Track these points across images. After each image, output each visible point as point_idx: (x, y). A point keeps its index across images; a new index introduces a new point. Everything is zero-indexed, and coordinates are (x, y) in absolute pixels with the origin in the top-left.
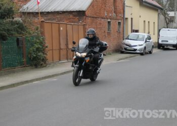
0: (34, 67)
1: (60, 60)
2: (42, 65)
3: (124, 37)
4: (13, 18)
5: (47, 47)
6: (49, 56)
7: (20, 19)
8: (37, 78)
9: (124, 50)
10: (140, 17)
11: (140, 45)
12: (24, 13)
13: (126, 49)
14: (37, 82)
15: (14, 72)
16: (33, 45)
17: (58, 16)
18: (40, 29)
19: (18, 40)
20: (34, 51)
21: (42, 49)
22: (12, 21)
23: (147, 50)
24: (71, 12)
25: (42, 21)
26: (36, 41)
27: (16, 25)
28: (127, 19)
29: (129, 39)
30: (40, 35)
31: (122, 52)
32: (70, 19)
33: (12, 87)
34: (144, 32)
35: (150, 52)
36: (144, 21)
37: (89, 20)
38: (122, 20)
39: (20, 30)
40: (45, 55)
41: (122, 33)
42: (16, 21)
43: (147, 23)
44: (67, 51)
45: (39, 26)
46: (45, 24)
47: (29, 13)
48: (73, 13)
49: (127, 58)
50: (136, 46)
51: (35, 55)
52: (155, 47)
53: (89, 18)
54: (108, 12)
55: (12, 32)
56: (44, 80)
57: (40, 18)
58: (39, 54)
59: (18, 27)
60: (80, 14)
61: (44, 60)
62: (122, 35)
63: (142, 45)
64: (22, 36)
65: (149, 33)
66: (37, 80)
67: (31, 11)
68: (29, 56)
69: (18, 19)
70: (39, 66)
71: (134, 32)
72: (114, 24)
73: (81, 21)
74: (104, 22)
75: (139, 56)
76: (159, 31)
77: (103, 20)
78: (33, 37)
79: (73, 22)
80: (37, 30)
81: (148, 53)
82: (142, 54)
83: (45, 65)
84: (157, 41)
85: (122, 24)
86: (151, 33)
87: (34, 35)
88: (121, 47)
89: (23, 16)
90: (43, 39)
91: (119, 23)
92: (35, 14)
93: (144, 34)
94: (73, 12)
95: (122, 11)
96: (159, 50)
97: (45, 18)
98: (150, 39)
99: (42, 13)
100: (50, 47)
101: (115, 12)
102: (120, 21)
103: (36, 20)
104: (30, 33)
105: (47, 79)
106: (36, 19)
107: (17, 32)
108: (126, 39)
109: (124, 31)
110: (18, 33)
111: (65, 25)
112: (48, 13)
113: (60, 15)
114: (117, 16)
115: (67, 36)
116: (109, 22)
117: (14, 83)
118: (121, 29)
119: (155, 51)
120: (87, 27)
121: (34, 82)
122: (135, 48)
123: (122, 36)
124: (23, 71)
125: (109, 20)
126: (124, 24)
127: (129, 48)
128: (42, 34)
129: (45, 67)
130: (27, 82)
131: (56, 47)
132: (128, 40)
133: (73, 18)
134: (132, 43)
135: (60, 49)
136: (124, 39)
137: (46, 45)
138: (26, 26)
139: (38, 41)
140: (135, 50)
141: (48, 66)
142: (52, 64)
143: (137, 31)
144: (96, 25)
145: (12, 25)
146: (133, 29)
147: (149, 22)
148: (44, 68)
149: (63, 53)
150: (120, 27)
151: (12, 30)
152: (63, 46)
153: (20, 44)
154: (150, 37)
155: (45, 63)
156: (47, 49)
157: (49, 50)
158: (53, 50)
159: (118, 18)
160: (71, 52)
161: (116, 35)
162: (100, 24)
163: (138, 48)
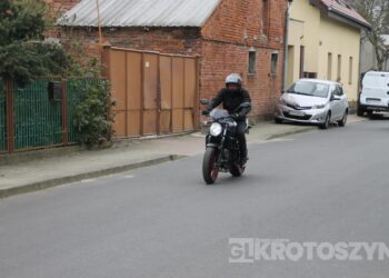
0: (83, 145)
1: (141, 134)
2: (101, 142)
3: (283, 87)
4: (42, 38)
5: (113, 104)
6: (117, 123)
7: (57, 41)
8: (89, 171)
9: (282, 117)
10: (321, 43)
11: (318, 107)
12: (66, 28)
13: (286, 114)
14: (90, 180)
15: (40, 157)
17: (140, 37)
19: (51, 86)
20: (85, 113)
21: (103, 108)
22: (39, 45)
23: (334, 118)
24: (169, 29)
25: (105, 47)
26: (90, 91)
27: (49, 53)
28: (291, 47)
29: (293, 92)
30: (100, 77)
31: (279, 121)
32: (167, 43)
33: (35, 190)
34: (329, 79)
35: (341, 124)
36: (330, 54)
37: (208, 48)
38: (280, 49)
39: (57, 66)
40: (109, 123)
41: (279, 78)
42: (49, 45)
43: (335, 58)
44: (158, 115)
45: (98, 57)
46: (112, 53)
47: (77, 29)
48: (175, 32)
49: (288, 134)
50: (309, 108)
51: (87, 122)
52: (352, 113)
53: (209, 44)
54: (251, 31)
55: (39, 68)
56: (105, 177)
57: (100, 39)
58: (97, 119)
59: (53, 58)
60: (189, 33)
61: (107, 133)
62: (279, 83)
63: (323, 106)
64: (60, 79)
65: (338, 80)
66: (91, 175)
67: (81, 24)
68: (75, 121)
69: (52, 40)
70: (96, 146)
71: (305, 77)
72: (263, 57)
73: (190, 50)
74: (242, 53)
75: (316, 131)
76: (362, 76)
77: (238, 48)
78: (84, 81)
79: (172, 51)
80: (94, 64)
81: (335, 125)
82: (321, 126)
83: (108, 143)
84: (356, 99)
85: (280, 57)
86: (345, 80)
87: (86, 76)
88: (277, 110)
89: (64, 35)
90: (106, 86)
91: (274, 56)
92: (91, 31)
93: (328, 82)
94: (175, 28)
95: (281, 30)
96: (361, 119)
97: (112, 40)
98: (341, 93)
99: (105, 29)
100: (120, 105)
101: (265, 32)
102: (276, 52)
103: (92, 44)
104: (78, 73)
105: (111, 176)
106: (93, 42)
107: (51, 68)
108: (288, 92)
109: (283, 75)
110: (52, 72)
111: (154, 58)
112: (119, 29)
113: (145, 35)
114: (270, 40)
115: (158, 80)
116: (252, 54)
117: (39, 180)
118: (278, 70)
119: (352, 120)
120: (203, 62)
121: (83, 181)
122: (308, 112)
123: (279, 85)
124: (60, 155)
125: (252, 49)
126: (284, 60)
127: (293, 112)
128: (103, 75)
129: (109, 147)
130: (68, 179)
131: (133, 104)
132: (293, 95)
133: (173, 43)
134: (301, 101)
135: (143, 110)
136: (283, 92)
137: (113, 99)
138: (69, 58)
139: (95, 90)
140: (308, 117)
141: (114, 145)
142: (124, 143)
143: (312, 75)
144: (223, 60)
145: (39, 52)
146: (305, 70)
147: (339, 56)
148: (106, 150)
149: (149, 117)
150: (275, 64)
151: (39, 65)
152: (149, 103)
153: (55, 96)
154: (341, 89)
155: (109, 140)
156: (113, 108)
157: (118, 112)
158: (126, 110)
159: (273, 44)
160: (165, 118)
161: (267, 82)
162: (233, 56)
163: (313, 112)
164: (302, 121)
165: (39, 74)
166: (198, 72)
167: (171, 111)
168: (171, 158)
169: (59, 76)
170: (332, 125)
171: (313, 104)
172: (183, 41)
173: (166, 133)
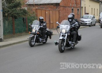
3: (80, 17)
4: (21, 7)
7: (26, 8)
10: (90, 6)
11: (89, 21)
13: (81, 23)
15: (21, 35)
17: (45, 6)
18: (35, 13)
19: (23, 18)
23: (93, 24)
28: (82, 7)
29: (83, 18)
30: (35, 16)
32: (52, 7)
34: (92, 14)
35: (94, 25)
36: (92, 8)
37: (62, 8)
38: (79, 8)
39: (24, 14)
41: (79, 15)
43: (93, 9)
44: (50, 25)
45: (35, 11)
46: (38, 10)
52: (97, 22)
54: (72, 4)
55: (20, 15)
59: (23, 12)
63: (90, 21)
64: (25, 17)
65: (94, 15)
67: (32, 4)
69: (23, 8)
71: (86, 14)
72: (75, 10)
73: (57, 9)
75: (88, 27)
76: (100, 13)
77: (69, 8)
78: (31, 17)
79: (53, 9)
80: (34, 13)
81: (93, 25)
82: (90, 26)
84: (98, 19)
85: (79, 10)
89: (28, 6)
91: (78, 10)
94: (53, 4)
95: (80, 3)
98: (94, 18)
99: (36, 5)
101: (76, 4)
102: (78, 9)
104: (30, 15)
109: (80, 14)
110: (23, 15)
111: (49, 11)
112: (41, 4)
113: (47, 6)
115: (50, 16)
118: (79, 13)
120: (61, 12)
122: (86, 22)
123: (79, 16)
124: (26, 35)
125: (73, 8)
126: (81, 10)
127: (83, 23)
134: (85, 20)
139: (34, 19)
140: (86, 24)
143: (88, 14)
144: (65, 11)
145: (20, 11)
146: (86, 12)
151: (20, 14)
152: (47, 22)
153: (24, 21)
159: (78, 7)
161: (77, 16)
162: (68, 10)
163: (88, 23)
164: (85, 25)
165: (20, 16)
167: (53, 23)
170: (92, 25)
171: (87, 20)
172: (56, 7)
173: (52, 29)
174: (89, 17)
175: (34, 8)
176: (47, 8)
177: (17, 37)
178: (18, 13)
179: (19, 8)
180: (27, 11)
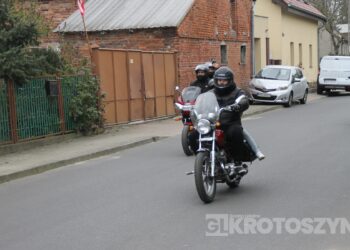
0: (79, 134)
1: (130, 120)
2: (94, 129)
3: (252, 74)
4: (38, 44)
6: (108, 112)
7: (56, 46)
9: (252, 99)
10: (283, 35)
11: (282, 89)
13: (255, 96)
15: (41, 145)
16: (76, 94)
17: (126, 39)
18: (89, 62)
19: (47, 83)
20: (79, 105)
21: (95, 100)
22: (37, 50)
23: (296, 98)
24: (150, 30)
25: (93, 49)
26: (83, 86)
28: (257, 39)
29: (261, 78)
30: (91, 74)
32: (149, 42)
33: (34, 173)
34: (292, 65)
35: (302, 102)
36: (292, 43)
37: (184, 44)
38: (247, 42)
39: (51, 67)
40: (100, 112)
41: (248, 66)
42: (44, 50)
43: (296, 47)
44: (144, 103)
45: (88, 57)
46: (100, 53)
48: (155, 32)
49: (257, 113)
50: (274, 90)
51: (81, 113)
52: (313, 92)
53: (185, 41)
54: (222, 28)
58: (90, 110)
60: (168, 32)
61: (99, 121)
63: (286, 88)
64: (55, 78)
65: (300, 65)
66: (83, 158)
67: (76, 30)
68: (70, 113)
69: (44, 45)
70: (90, 133)
71: (271, 64)
72: (233, 50)
73: (169, 47)
74: (214, 47)
75: (281, 109)
76: (320, 60)
77: (210, 43)
78: (76, 78)
79: (154, 48)
80: (85, 64)
81: (297, 103)
82: (286, 105)
83: (101, 130)
84: (315, 80)
85: (248, 48)
86: (306, 64)
87: (79, 74)
88: (247, 94)
90: (95, 81)
91: (243, 48)
92: (80, 35)
93: (289, 68)
94: (155, 29)
95: (248, 25)
96: (320, 97)
97: (103, 42)
98: (301, 76)
99: (91, 33)
100: (108, 96)
101: (234, 28)
102: (244, 44)
104: (71, 72)
105: (102, 157)
106: (86, 45)
107: (47, 69)
108: (256, 77)
109: (251, 63)
110: (48, 72)
111: (138, 55)
112: (108, 32)
113: (130, 36)
114: (238, 34)
115: (142, 74)
116: (223, 47)
117: (37, 165)
118: (247, 59)
119: (312, 98)
120: (181, 56)
121: (77, 164)
122: (273, 93)
123: (248, 72)
124: (58, 142)
125: (223, 43)
126: (252, 49)
127: (261, 94)
128: (93, 72)
129: (101, 133)
130: (62, 163)
131: (121, 95)
132: (261, 80)
133: (154, 41)
134: (267, 84)
136: (252, 78)
137: (103, 93)
138: (62, 59)
139: (86, 85)
140: (273, 98)
141: (107, 131)
142: (116, 129)
143: (277, 62)
144: (198, 54)
145: (36, 56)
146: (271, 57)
147: (300, 45)
148: (99, 136)
149: (136, 106)
150: (244, 55)
151: (33, 67)
152: (135, 94)
153: (51, 92)
154: (301, 73)
155: (101, 127)
156: (103, 99)
157: (108, 103)
158: (115, 101)
159: (241, 38)
160: (150, 105)
161: (238, 69)
162: (207, 50)
163: (278, 93)
164: (269, 101)
165: (34, 74)
166: (177, 66)
167: (155, 99)
168: (154, 139)
169: (55, 75)
170: (295, 103)
171: (277, 86)
172: (163, 40)
173: (151, 118)
174: (283, 73)
175: (85, 47)
176: (132, 45)
177: (25, 150)
178: (27, 66)
179: (30, 48)
180: (60, 57)
